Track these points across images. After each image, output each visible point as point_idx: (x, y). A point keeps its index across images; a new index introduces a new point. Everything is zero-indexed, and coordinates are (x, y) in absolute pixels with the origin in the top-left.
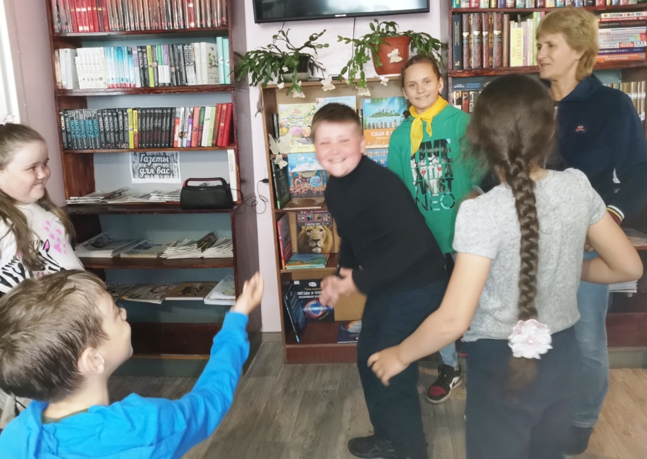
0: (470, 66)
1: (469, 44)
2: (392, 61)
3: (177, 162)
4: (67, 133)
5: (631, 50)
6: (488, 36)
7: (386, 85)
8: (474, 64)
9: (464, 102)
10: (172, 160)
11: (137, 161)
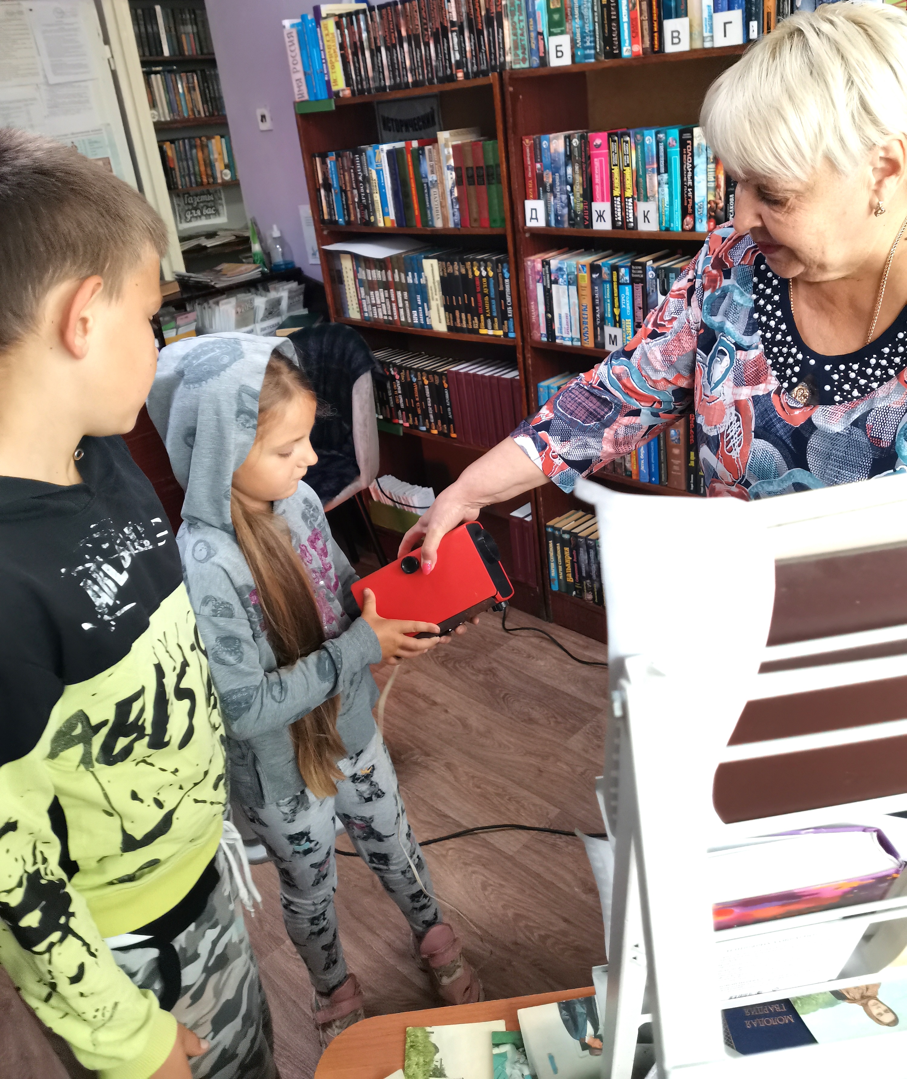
10: (216, 197)
11: (182, 204)
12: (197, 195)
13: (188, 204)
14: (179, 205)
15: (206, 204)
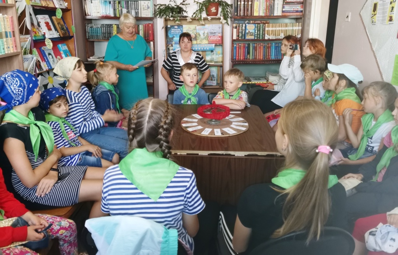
0: (240, 15)
1: (240, 7)
2: (212, 12)
4: (88, 33)
5: (297, 11)
6: (247, 4)
7: (210, 20)
8: (242, 14)
9: (237, 28)
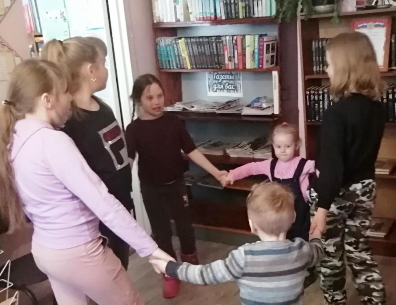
3: (240, 80)
10: (236, 78)
11: (212, 78)
12: (222, 75)
13: (216, 79)
14: (209, 79)
15: (228, 81)
